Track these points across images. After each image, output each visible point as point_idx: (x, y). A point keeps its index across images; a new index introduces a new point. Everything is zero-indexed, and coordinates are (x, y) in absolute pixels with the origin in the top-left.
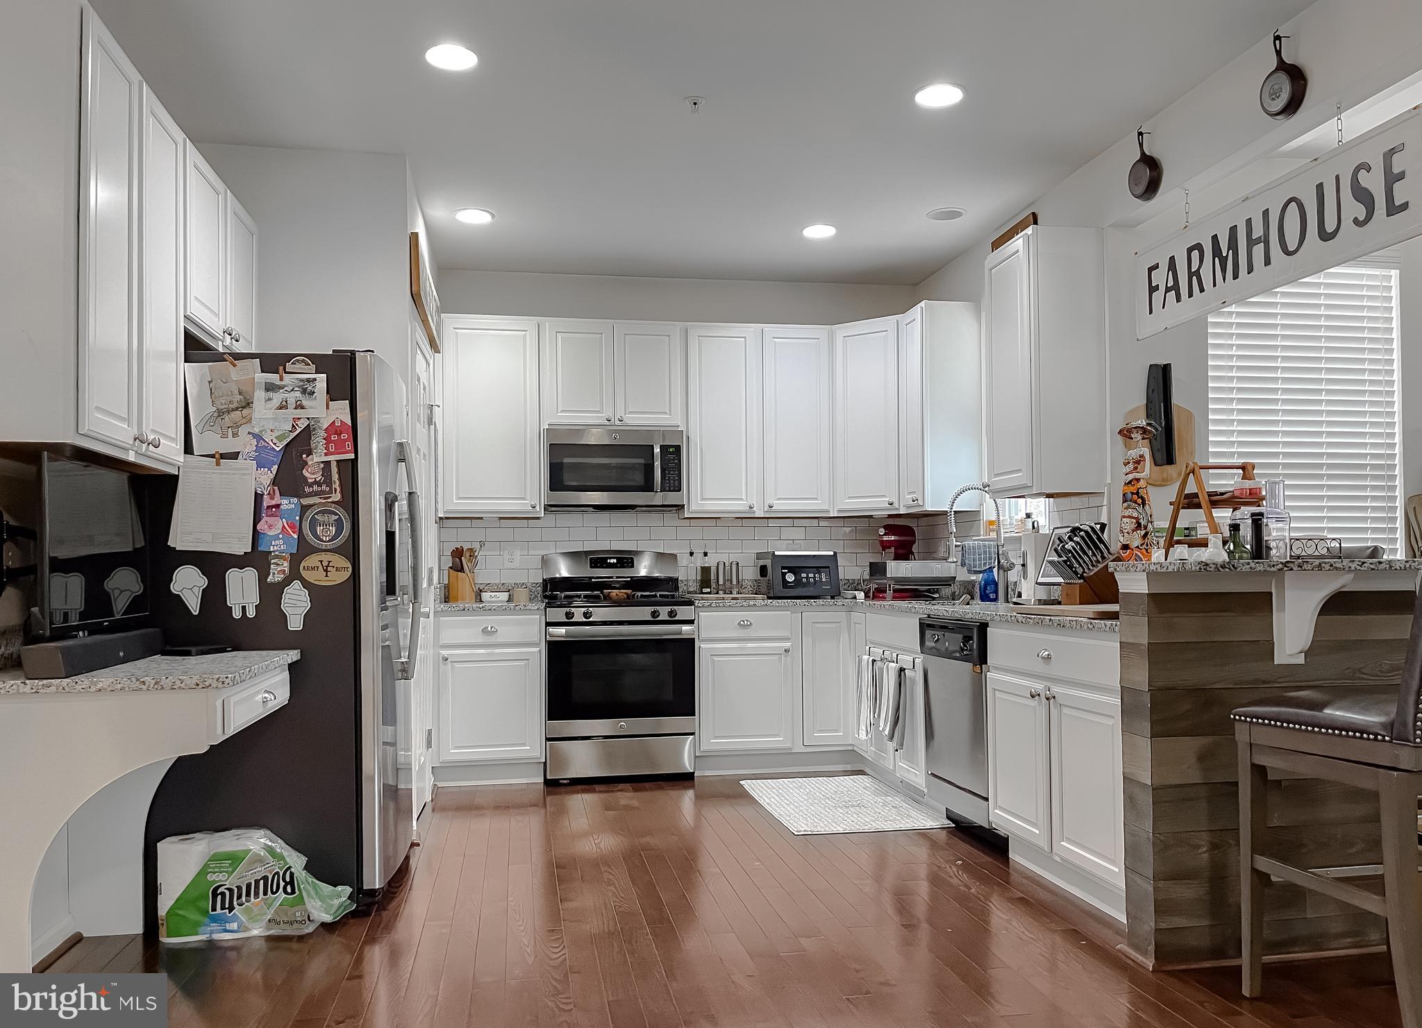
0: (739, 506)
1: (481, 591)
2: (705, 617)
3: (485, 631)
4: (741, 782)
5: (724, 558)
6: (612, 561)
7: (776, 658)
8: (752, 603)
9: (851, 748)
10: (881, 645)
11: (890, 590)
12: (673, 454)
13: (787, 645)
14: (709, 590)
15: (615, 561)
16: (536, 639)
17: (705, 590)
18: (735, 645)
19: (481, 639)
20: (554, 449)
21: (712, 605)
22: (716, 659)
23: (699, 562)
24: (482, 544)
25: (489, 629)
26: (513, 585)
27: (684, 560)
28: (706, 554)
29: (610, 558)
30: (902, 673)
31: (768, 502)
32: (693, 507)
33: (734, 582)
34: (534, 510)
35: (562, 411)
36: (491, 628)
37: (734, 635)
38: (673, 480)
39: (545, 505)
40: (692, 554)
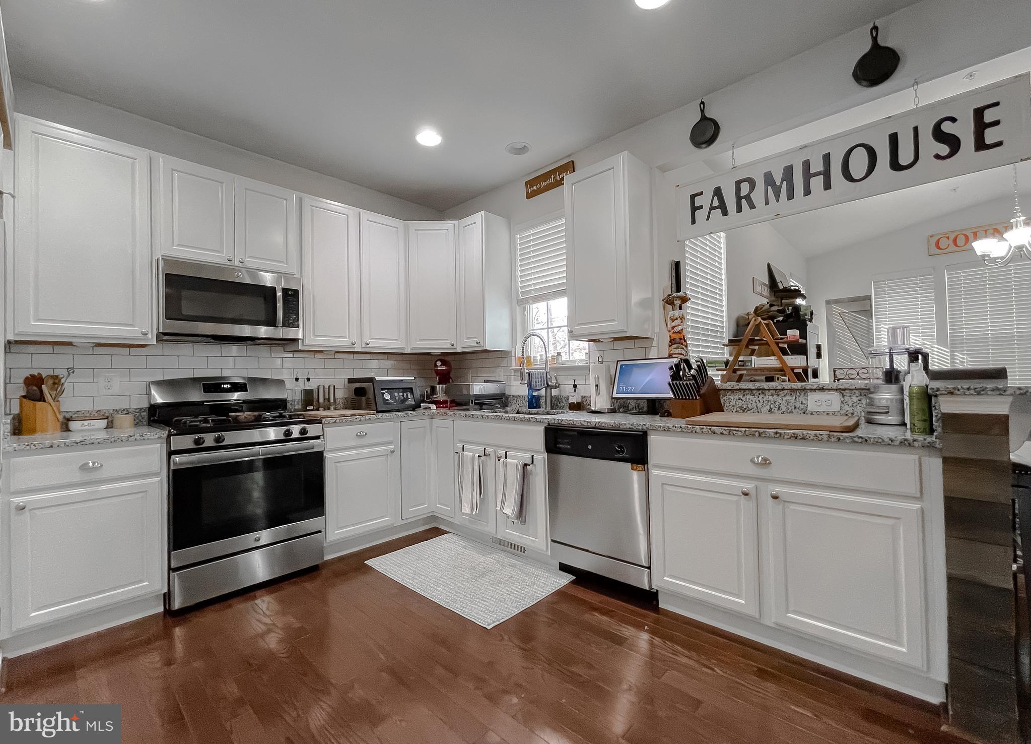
0: (343, 342)
1: (68, 420)
2: (331, 432)
3: (84, 468)
4: (365, 562)
5: (321, 382)
6: (226, 386)
7: (383, 458)
8: (367, 417)
9: (431, 514)
10: (502, 447)
11: (472, 403)
12: (292, 297)
13: (392, 447)
14: (311, 408)
15: (229, 386)
16: (155, 468)
17: (309, 408)
18: (354, 452)
19: (77, 477)
20: (170, 280)
21: (337, 422)
22: (338, 465)
23: (303, 385)
24: (70, 371)
25: (91, 464)
26: (111, 411)
27: (290, 384)
28: (308, 380)
29: (224, 384)
30: (525, 468)
31: (366, 340)
32: (307, 342)
33: (332, 400)
34: (145, 337)
35: (178, 245)
36: (94, 463)
37: (353, 443)
38: (292, 318)
39: (158, 332)
40: (297, 379)
